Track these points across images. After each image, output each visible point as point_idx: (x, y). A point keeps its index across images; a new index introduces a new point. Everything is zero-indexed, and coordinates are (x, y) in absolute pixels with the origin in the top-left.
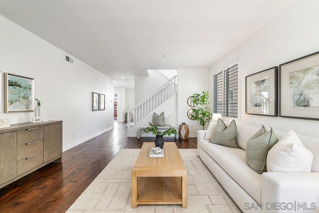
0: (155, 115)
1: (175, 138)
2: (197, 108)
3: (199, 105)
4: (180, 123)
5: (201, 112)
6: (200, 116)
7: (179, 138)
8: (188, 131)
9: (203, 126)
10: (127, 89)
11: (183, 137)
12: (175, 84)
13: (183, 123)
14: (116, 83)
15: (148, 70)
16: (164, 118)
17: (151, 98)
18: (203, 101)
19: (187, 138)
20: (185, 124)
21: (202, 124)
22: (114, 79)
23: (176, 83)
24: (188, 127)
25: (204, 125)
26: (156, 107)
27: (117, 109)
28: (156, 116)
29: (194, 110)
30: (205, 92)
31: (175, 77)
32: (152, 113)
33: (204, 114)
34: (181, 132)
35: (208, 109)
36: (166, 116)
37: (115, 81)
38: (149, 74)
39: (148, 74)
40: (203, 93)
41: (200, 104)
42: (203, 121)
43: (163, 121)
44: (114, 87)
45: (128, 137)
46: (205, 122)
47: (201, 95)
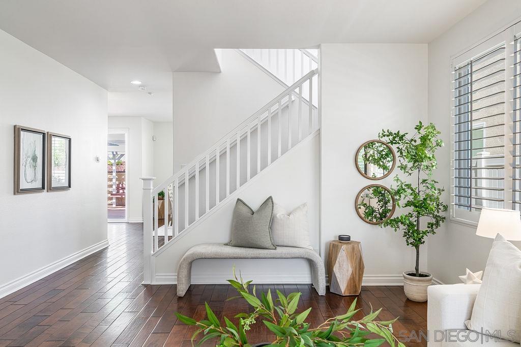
0: (241, 207)
1: (313, 290)
2: (390, 183)
3: (397, 171)
4: (330, 235)
5: (411, 198)
6: (400, 212)
7: (328, 288)
8: (360, 268)
9: (417, 247)
10: (156, 124)
11: (343, 287)
12: (311, 107)
13: (341, 238)
14: (115, 101)
15: (218, 52)
16: (272, 220)
17: (238, 142)
18: (417, 159)
19: (356, 291)
20: (348, 239)
21: (411, 240)
22: (105, 87)
23: (315, 102)
24: (360, 252)
25: (421, 246)
26: (244, 181)
27: (126, 184)
28: (244, 210)
29: (379, 192)
30: (425, 124)
31: (312, 73)
32: (231, 199)
33: (420, 206)
34: (336, 269)
35: (433, 187)
36: (280, 212)
37: (111, 96)
38: (222, 70)
39: (218, 67)
40: (418, 128)
41: (403, 167)
42: (418, 231)
43: (271, 228)
44: (108, 117)
45: (146, 286)
46: (424, 233)
47: (408, 138)
